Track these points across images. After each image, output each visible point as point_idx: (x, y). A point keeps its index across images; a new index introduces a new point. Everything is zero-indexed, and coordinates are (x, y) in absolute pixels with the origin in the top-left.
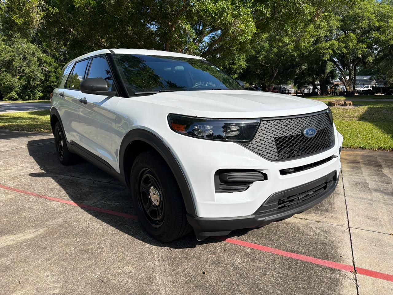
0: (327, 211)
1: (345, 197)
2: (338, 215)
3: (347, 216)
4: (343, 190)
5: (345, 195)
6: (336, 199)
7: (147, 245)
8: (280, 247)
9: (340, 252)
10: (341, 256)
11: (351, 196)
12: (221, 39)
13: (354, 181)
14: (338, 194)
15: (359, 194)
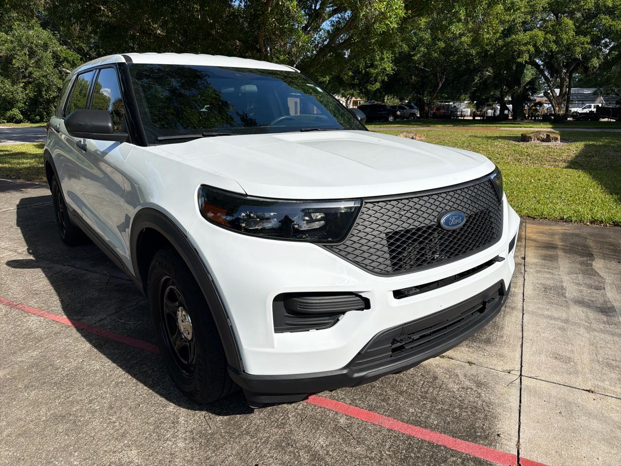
0: (488, 341)
1: (523, 314)
2: (506, 351)
3: (520, 353)
4: (522, 300)
5: (523, 311)
6: (507, 318)
7: (172, 407)
8: (396, 413)
9: (499, 426)
10: (498, 435)
11: (533, 313)
12: (350, 25)
13: (543, 284)
14: (513, 309)
15: (548, 309)
